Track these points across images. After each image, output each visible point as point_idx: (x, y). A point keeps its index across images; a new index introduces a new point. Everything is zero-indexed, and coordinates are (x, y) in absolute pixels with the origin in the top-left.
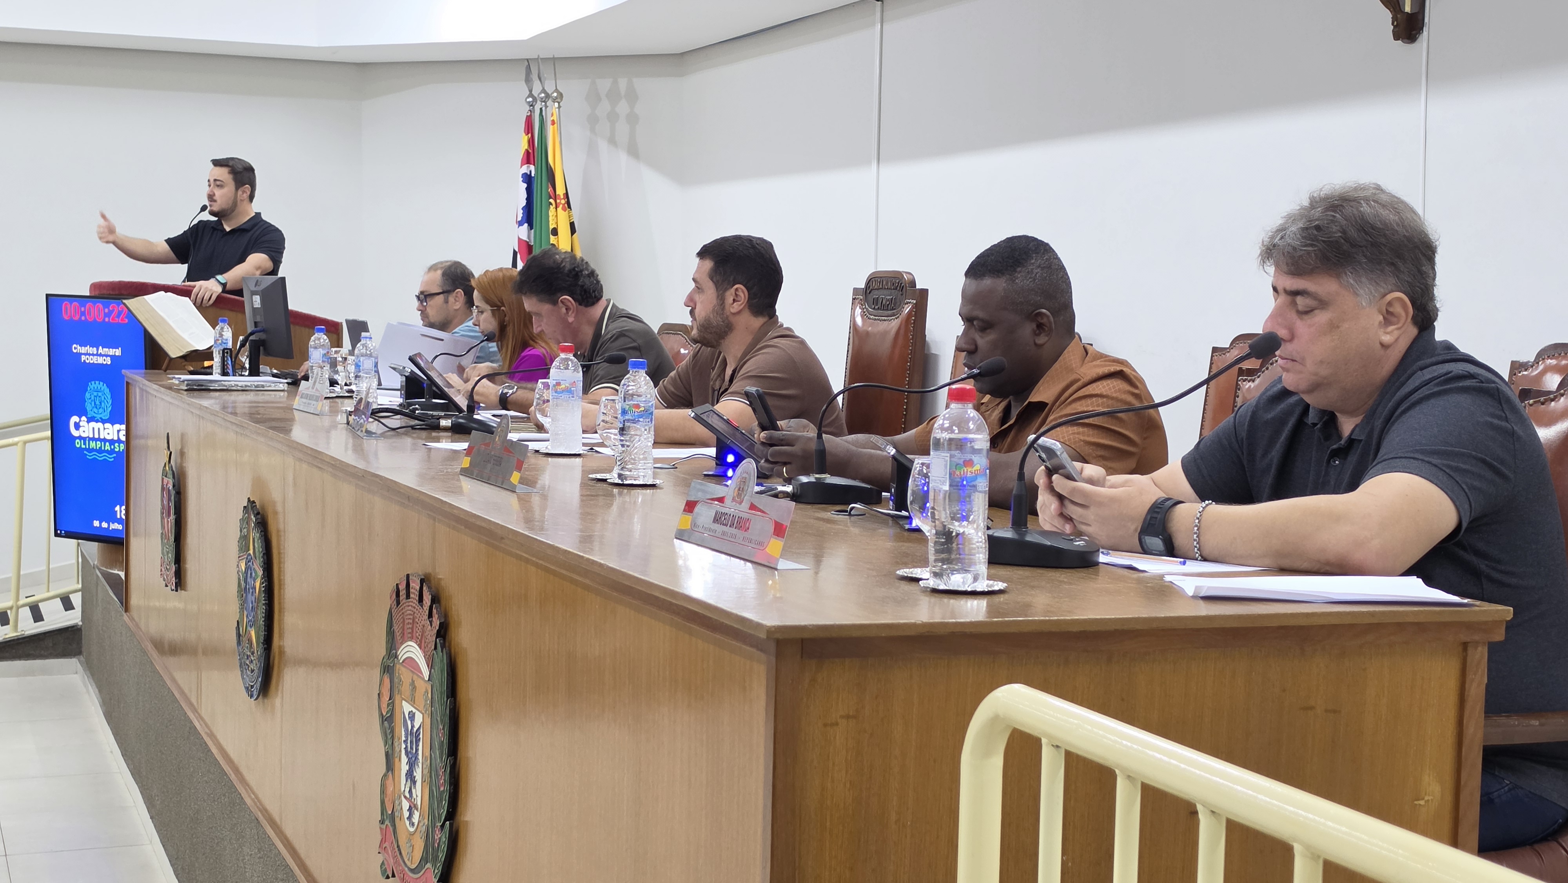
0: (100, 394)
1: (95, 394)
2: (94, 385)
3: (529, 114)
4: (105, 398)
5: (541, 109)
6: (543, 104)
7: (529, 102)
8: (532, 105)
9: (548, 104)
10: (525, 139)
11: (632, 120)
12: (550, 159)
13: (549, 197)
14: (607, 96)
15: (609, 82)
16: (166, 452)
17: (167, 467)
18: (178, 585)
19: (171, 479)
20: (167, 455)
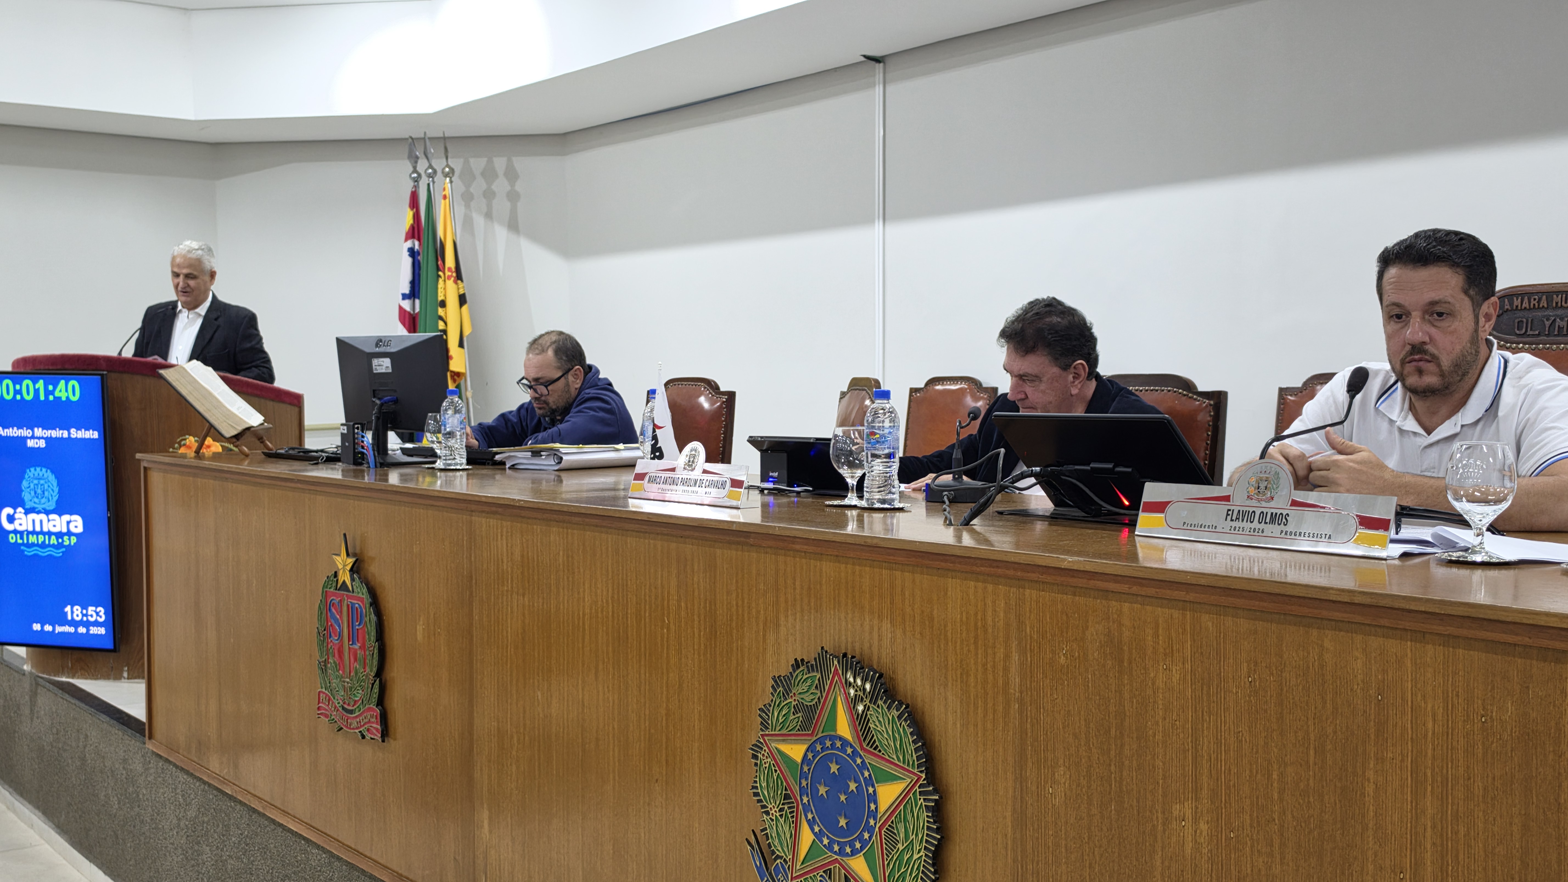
0: (42, 482)
1: (36, 482)
2: (32, 472)
3: (413, 190)
4: (49, 486)
5: (429, 185)
6: (431, 179)
7: (414, 178)
8: (416, 180)
9: (435, 179)
10: (410, 214)
11: (513, 197)
12: (440, 233)
13: (438, 269)
14: (482, 174)
15: (483, 161)
16: (338, 558)
17: (345, 577)
18: (385, 734)
19: (362, 593)
20: (343, 563)
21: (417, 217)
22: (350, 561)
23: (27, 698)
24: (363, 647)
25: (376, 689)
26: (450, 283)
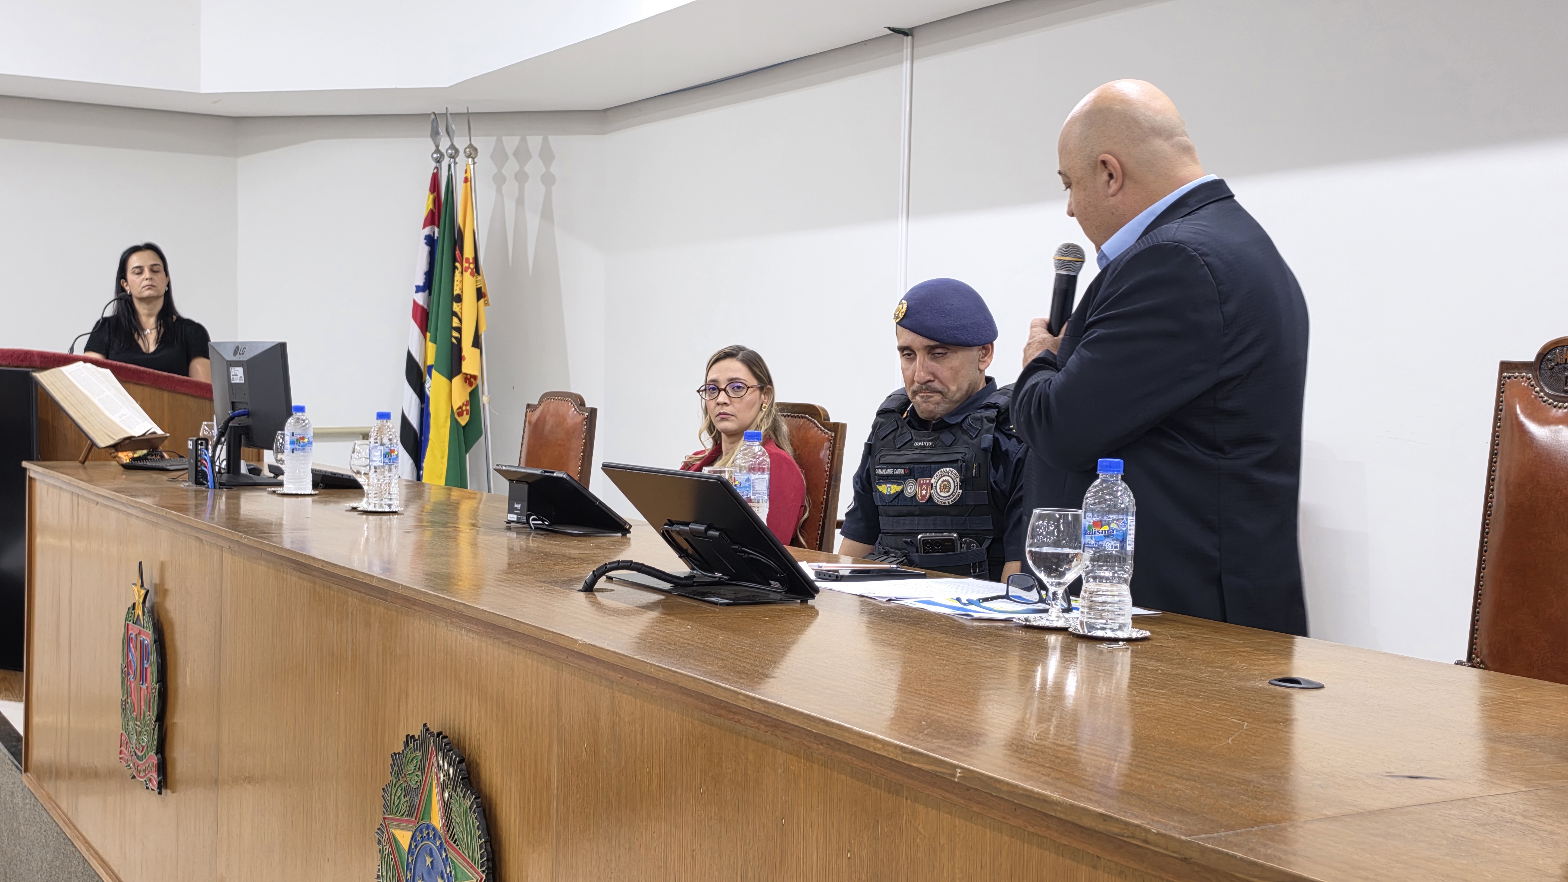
3: (435, 171)
5: (450, 166)
6: (453, 160)
7: (436, 159)
8: (438, 161)
10: (430, 197)
11: (548, 180)
12: (459, 221)
13: (456, 260)
14: (515, 154)
15: (516, 140)
16: (135, 588)
17: (139, 609)
18: (163, 784)
19: (150, 630)
20: (138, 594)
21: (437, 201)
22: (142, 592)
24: (148, 688)
25: (156, 736)
26: (467, 275)
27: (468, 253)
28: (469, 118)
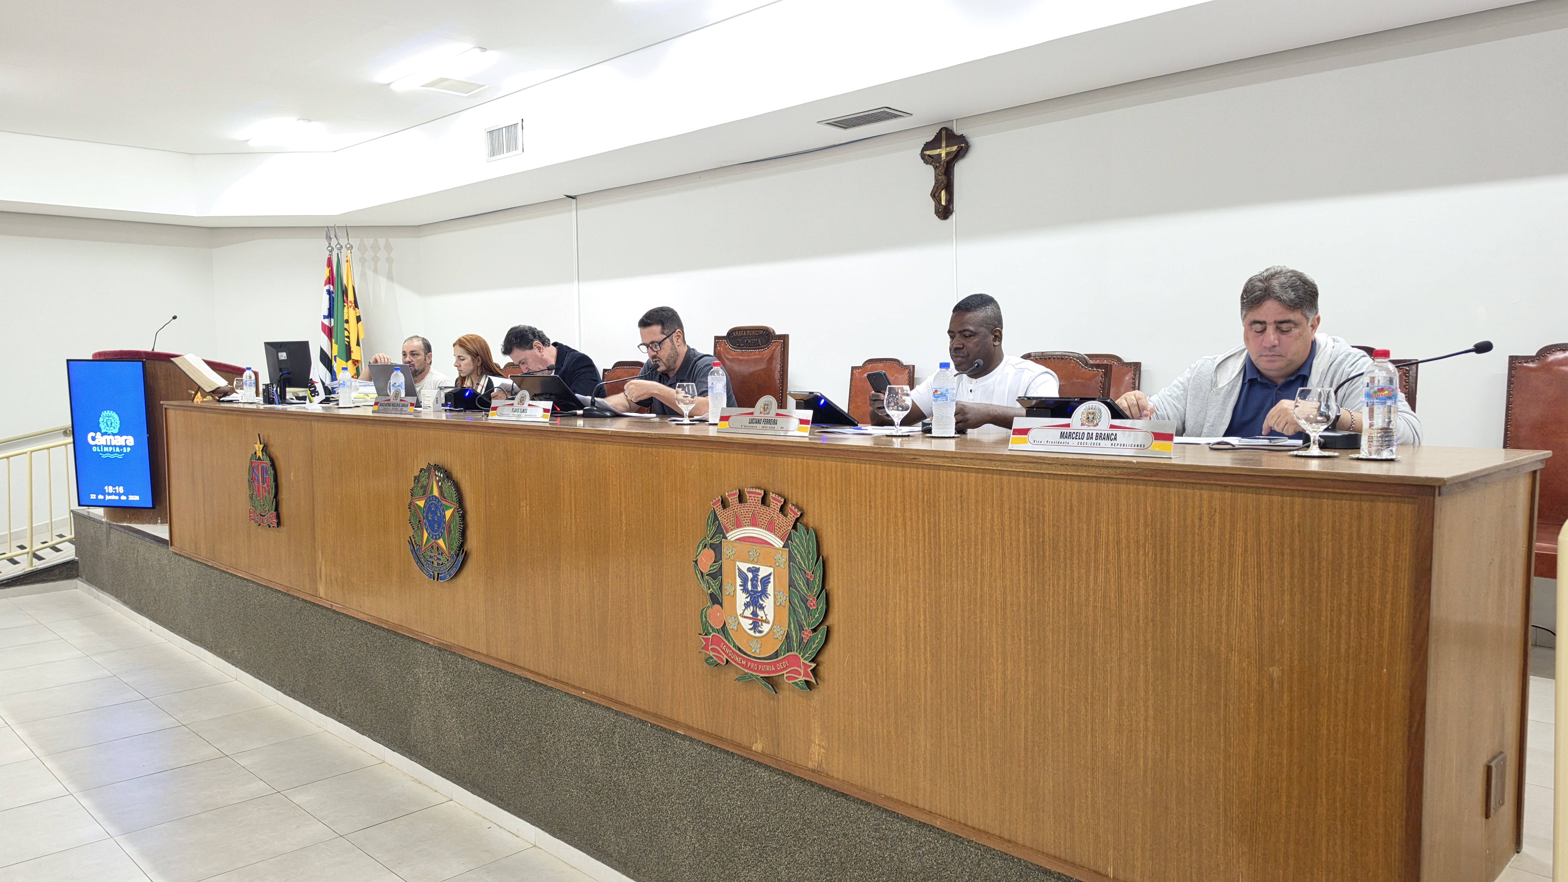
0: (110, 418)
1: (107, 418)
3: (329, 257)
4: (114, 421)
5: (338, 254)
6: (339, 251)
8: (330, 251)
9: (342, 251)
10: (327, 271)
11: (390, 260)
12: (345, 282)
13: (344, 302)
14: (371, 247)
15: (372, 240)
16: (256, 445)
17: (259, 454)
18: (279, 524)
19: (268, 461)
20: (259, 447)
21: (331, 271)
22: (262, 446)
23: (105, 536)
24: (268, 486)
25: (274, 504)
26: (351, 309)
27: (351, 298)
28: (347, 229)
